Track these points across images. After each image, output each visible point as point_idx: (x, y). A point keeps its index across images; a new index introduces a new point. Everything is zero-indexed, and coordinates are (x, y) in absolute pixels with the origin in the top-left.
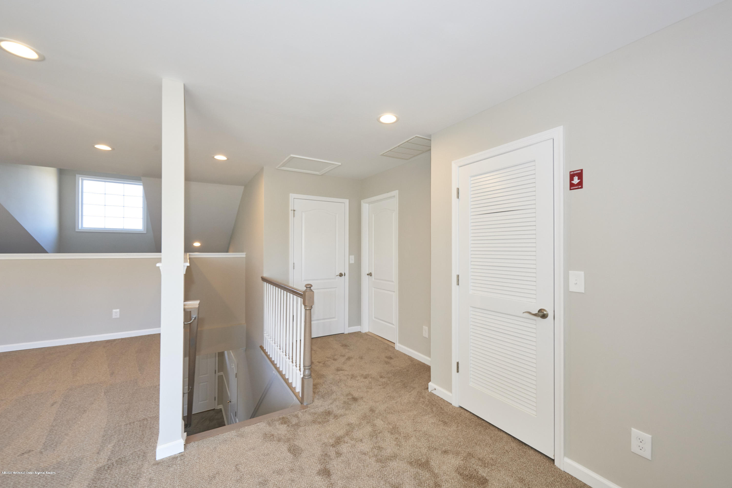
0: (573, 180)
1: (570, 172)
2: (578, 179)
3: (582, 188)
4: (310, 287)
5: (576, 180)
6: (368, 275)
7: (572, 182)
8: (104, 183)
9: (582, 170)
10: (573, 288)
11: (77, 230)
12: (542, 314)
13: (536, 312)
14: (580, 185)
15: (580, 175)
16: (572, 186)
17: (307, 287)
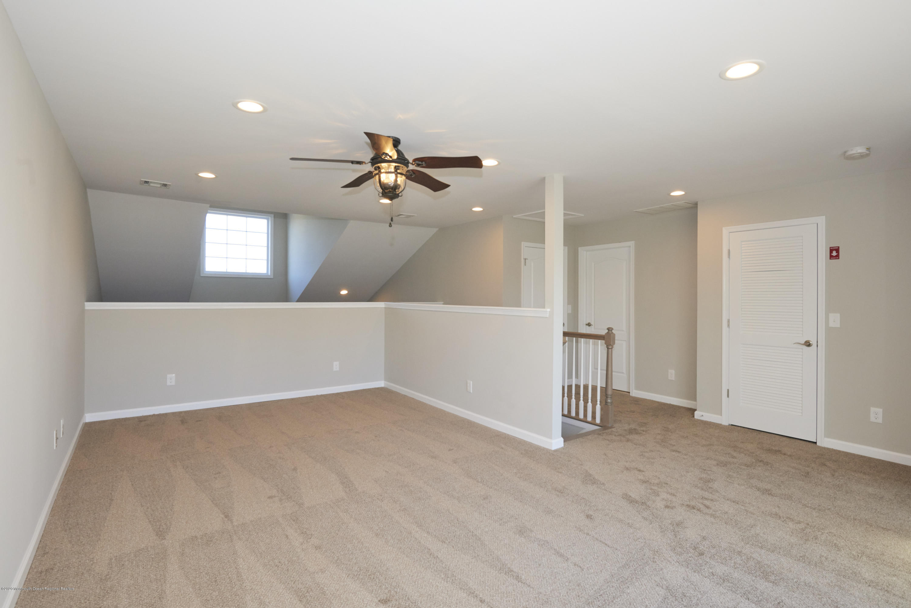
0: (832, 253)
1: (830, 248)
2: (836, 253)
3: (839, 258)
4: (612, 330)
5: (834, 253)
6: (587, 325)
7: (832, 254)
8: (226, 216)
9: (839, 247)
10: (832, 324)
11: (202, 275)
12: (808, 344)
13: (803, 342)
14: (837, 257)
15: (837, 250)
16: (831, 257)
17: (608, 330)
